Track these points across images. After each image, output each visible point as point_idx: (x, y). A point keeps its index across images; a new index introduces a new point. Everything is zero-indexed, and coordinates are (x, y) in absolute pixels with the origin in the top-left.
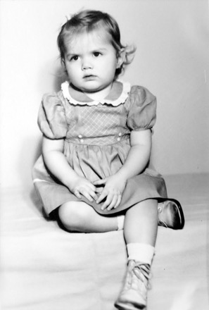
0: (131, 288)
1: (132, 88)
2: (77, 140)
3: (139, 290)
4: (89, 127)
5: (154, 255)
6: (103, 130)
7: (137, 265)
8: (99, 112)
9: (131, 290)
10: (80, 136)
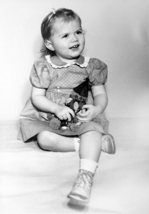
0: (79, 186)
1: (90, 59)
2: (55, 90)
3: (84, 188)
4: (64, 81)
5: (97, 167)
6: (73, 84)
7: (85, 172)
8: (71, 72)
9: (79, 188)
10: (58, 87)
